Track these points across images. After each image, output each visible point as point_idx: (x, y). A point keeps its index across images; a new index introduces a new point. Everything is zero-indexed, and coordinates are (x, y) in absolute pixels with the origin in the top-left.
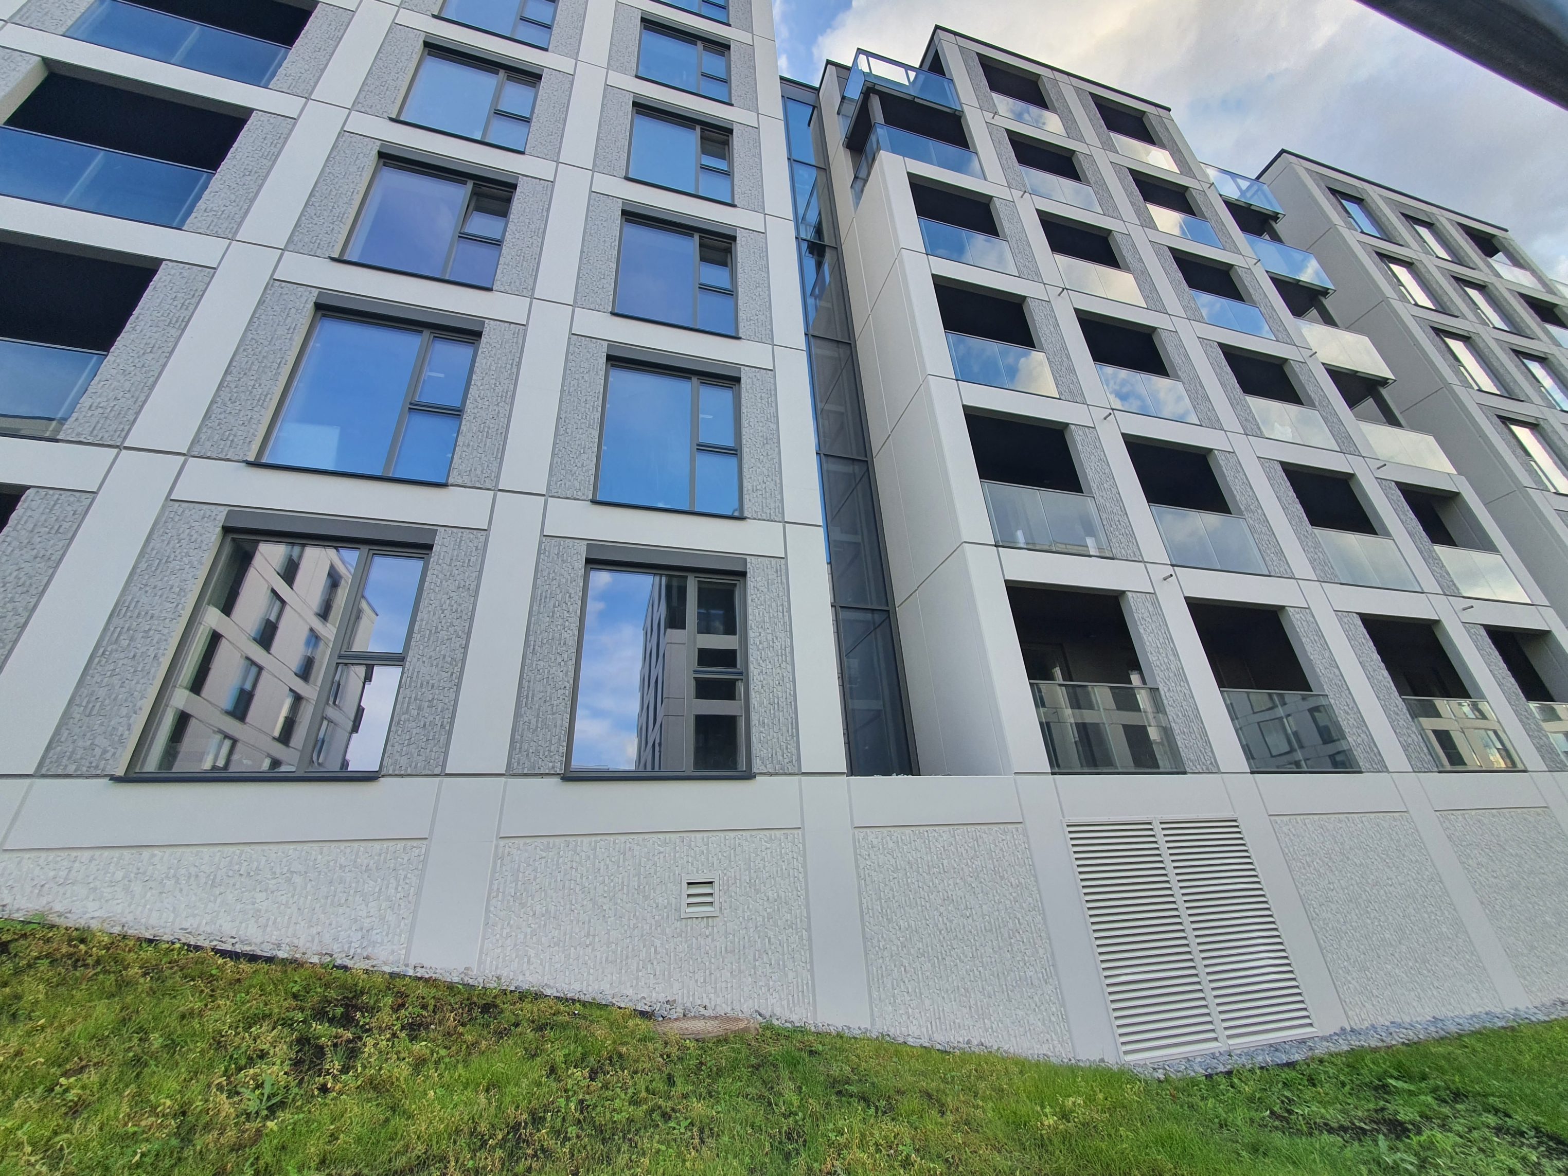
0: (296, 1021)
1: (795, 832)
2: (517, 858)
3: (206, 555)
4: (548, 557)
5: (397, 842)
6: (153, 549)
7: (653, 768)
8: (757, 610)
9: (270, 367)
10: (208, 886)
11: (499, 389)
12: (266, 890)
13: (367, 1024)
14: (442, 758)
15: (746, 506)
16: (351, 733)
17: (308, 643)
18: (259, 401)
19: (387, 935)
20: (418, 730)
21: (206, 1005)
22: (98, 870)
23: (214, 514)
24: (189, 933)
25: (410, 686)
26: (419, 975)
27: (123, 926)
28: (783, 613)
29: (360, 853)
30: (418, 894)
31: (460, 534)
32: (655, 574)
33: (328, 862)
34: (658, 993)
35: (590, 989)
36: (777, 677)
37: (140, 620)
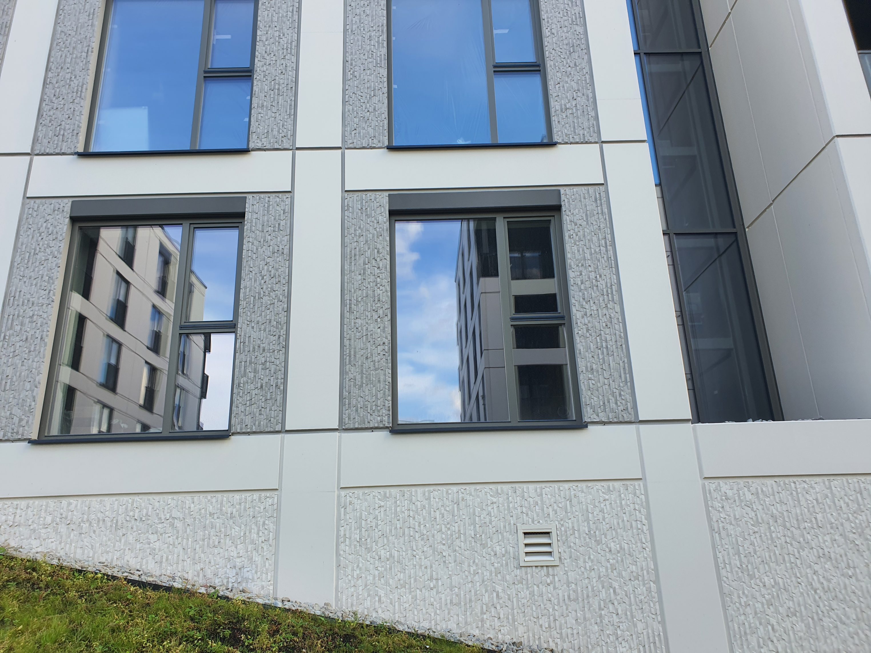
0: (196, 639)
1: (636, 483)
2: (358, 507)
3: (62, 245)
4: (353, 213)
5: (253, 493)
6: (22, 244)
7: (479, 419)
8: (575, 248)
9: (81, 57)
10: (114, 529)
11: (284, 41)
12: (156, 533)
13: (251, 645)
14: (281, 416)
15: (555, 130)
16: (201, 399)
17: (153, 319)
18: (77, 93)
19: (256, 572)
20: (256, 391)
21: (128, 623)
22: (34, 515)
23: (61, 207)
24: (106, 566)
25: (244, 351)
26: (287, 607)
27: (59, 560)
28: (606, 247)
29: (224, 503)
30: (277, 538)
31: (267, 199)
32: (462, 220)
33: (200, 510)
34: (504, 635)
35: (439, 628)
36: (604, 319)
37: (25, 307)
